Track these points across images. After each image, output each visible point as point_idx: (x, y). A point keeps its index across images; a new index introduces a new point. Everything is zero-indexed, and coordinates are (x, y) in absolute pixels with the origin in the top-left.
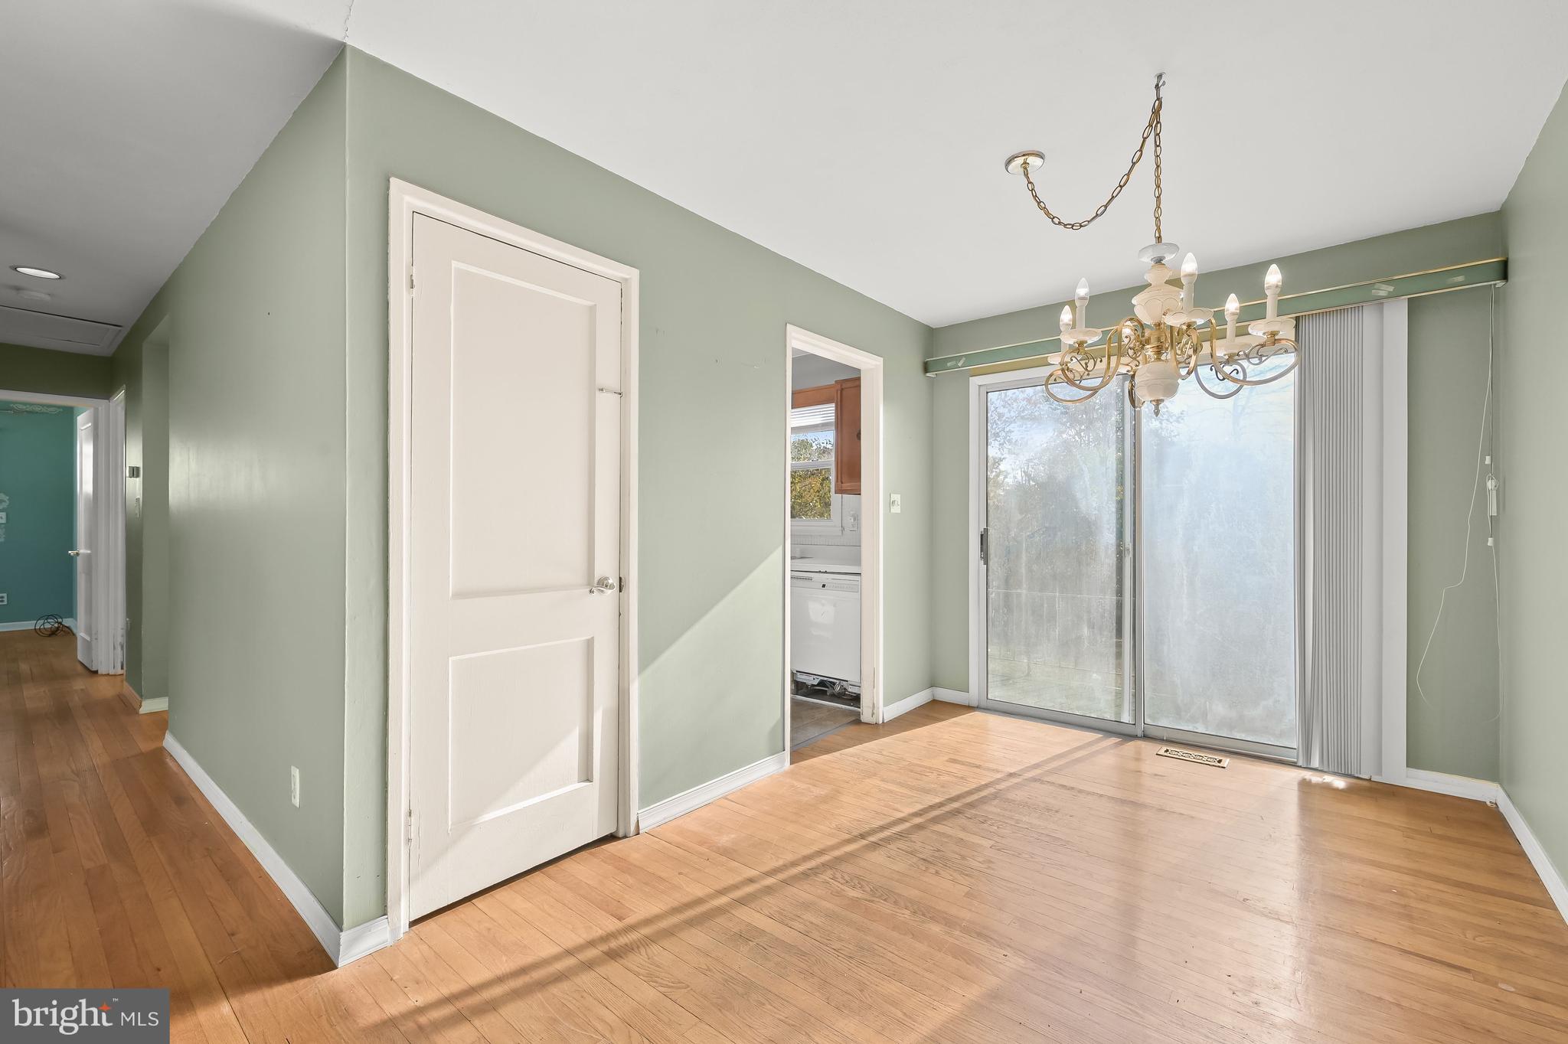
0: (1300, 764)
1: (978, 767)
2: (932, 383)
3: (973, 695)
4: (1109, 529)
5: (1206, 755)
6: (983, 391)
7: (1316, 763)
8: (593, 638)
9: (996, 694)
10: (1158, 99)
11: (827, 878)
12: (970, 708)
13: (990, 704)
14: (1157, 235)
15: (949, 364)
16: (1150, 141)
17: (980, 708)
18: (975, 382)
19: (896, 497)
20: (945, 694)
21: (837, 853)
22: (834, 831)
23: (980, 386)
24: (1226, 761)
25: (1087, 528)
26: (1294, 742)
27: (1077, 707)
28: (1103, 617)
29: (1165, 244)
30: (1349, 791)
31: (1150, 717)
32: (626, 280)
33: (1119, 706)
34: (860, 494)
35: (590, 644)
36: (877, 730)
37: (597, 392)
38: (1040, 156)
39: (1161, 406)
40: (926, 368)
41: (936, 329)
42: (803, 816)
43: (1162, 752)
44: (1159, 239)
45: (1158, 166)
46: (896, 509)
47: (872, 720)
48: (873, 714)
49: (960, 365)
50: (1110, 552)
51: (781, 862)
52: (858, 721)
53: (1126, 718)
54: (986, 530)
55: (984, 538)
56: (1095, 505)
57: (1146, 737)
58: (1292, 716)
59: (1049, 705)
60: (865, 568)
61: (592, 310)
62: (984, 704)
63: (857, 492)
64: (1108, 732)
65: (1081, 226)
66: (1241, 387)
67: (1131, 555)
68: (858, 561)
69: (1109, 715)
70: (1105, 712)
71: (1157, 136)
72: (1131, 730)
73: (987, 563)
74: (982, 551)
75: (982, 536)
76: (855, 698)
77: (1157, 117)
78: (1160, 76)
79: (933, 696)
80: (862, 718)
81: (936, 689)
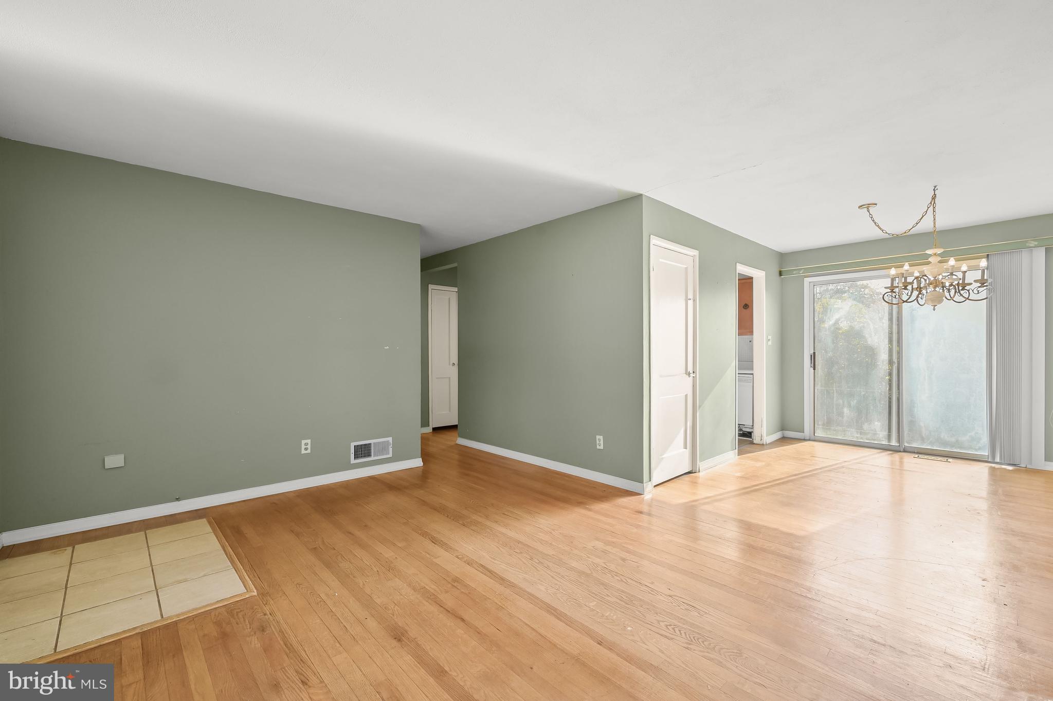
0: (990, 460)
2: (784, 282)
4: (884, 352)
5: (940, 458)
6: (812, 285)
7: (998, 460)
8: (687, 395)
9: (820, 433)
10: (935, 194)
12: (805, 440)
13: (816, 438)
15: (794, 272)
16: (931, 208)
17: (810, 440)
18: (807, 280)
19: (770, 337)
20: (790, 434)
23: (810, 282)
24: (950, 460)
25: (871, 352)
26: (985, 453)
30: (1014, 471)
31: (907, 442)
32: (694, 255)
33: (889, 437)
34: (753, 335)
36: (762, 446)
37: (688, 301)
39: (936, 307)
40: (781, 274)
41: (783, 253)
43: (915, 457)
45: (934, 219)
46: (770, 343)
47: (761, 443)
48: (761, 439)
49: (801, 272)
50: (885, 363)
52: (752, 443)
53: (893, 443)
54: (814, 353)
55: (813, 357)
56: (876, 340)
57: (905, 451)
58: (985, 440)
59: (850, 438)
60: (754, 371)
61: (686, 269)
62: (813, 437)
63: (751, 333)
64: (885, 450)
66: (965, 300)
67: (896, 365)
68: (752, 369)
69: (885, 442)
70: (883, 441)
71: (934, 208)
72: (898, 449)
73: (814, 369)
74: (811, 363)
75: (811, 356)
76: (749, 435)
77: (934, 201)
78: (935, 187)
79: (783, 434)
80: (755, 442)
81: (784, 431)
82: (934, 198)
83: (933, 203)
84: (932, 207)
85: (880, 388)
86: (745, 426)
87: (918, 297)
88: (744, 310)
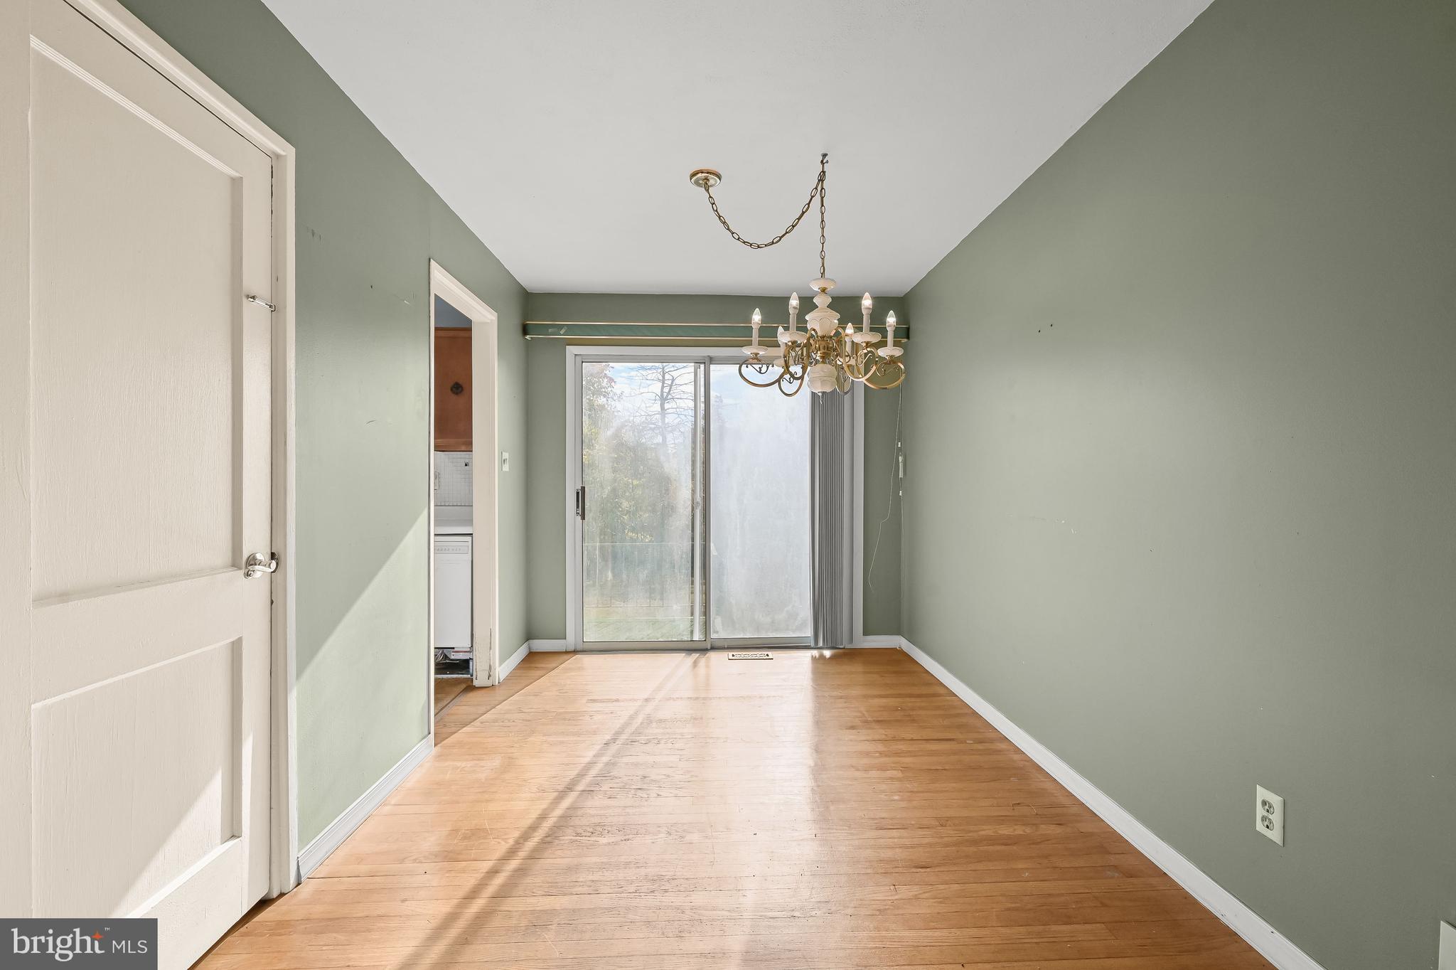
0: (812, 647)
1: (617, 700)
2: (528, 347)
3: (571, 641)
5: (759, 653)
6: (580, 360)
7: (821, 644)
8: (240, 639)
9: (591, 636)
10: (823, 171)
11: (573, 838)
12: (568, 654)
13: (586, 646)
14: (822, 271)
15: (550, 330)
16: (817, 199)
17: (578, 651)
18: (571, 350)
19: (506, 455)
20: (541, 645)
21: (558, 812)
22: (538, 794)
23: (576, 355)
24: (771, 654)
25: (664, 484)
26: (809, 634)
27: (659, 636)
28: (682, 558)
29: (827, 279)
30: (832, 658)
32: (278, 156)
33: (692, 627)
34: (472, 451)
35: (236, 648)
36: (491, 692)
37: (245, 300)
38: (719, 177)
40: (525, 330)
41: (532, 293)
42: (496, 792)
43: (731, 657)
44: (823, 274)
45: (822, 221)
46: (506, 468)
47: (489, 683)
48: (489, 676)
49: (562, 332)
51: (511, 842)
52: (470, 687)
53: (697, 636)
54: (583, 488)
55: (581, 495)
57: (713, 648)
60: (476, 529)
61: (236, 183)
62: (579, 647)
63: (468, 446)
64: (690, 650)
65: (759, 247)
68: (470, 522)
69: (685, 638)
70: (682, 633)
71: (822, 198)
72: (703, 645)
73: (583, 518)
74: (578, 507)
75: (578, 493)
76: (464, 665)
77: (822, 185)
78: (825, 155)
79: (530, 648)
80: (476, 683)
81: (531, 641)
82: (821, 179)
83: (819, 188)
84: (818, 196)
85: (679, 543)
86: (456, 650)
87: (781, 376)
88: (454, 397)
